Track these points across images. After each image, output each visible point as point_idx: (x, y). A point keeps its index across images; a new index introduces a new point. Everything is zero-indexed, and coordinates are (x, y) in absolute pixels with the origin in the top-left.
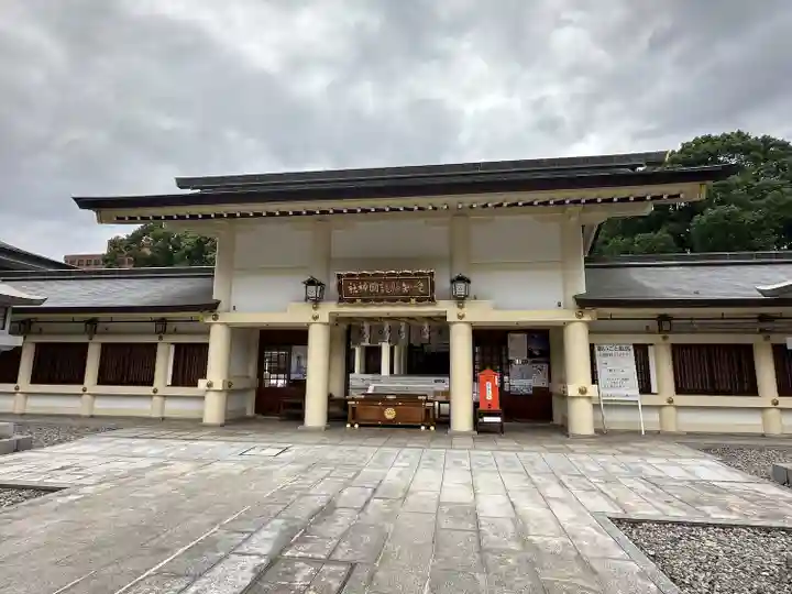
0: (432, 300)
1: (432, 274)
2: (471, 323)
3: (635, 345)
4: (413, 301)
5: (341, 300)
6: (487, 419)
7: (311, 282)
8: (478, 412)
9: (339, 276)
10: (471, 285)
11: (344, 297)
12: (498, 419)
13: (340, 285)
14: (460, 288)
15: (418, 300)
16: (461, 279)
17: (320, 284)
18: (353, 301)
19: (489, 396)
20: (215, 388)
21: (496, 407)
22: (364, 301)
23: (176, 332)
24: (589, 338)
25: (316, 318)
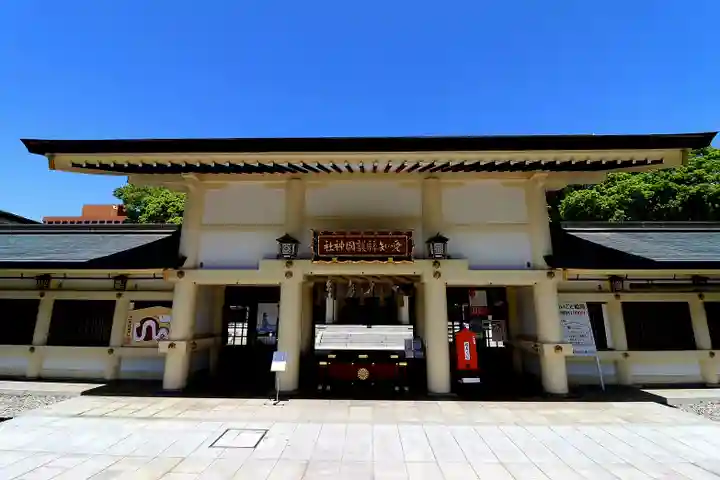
0: (409, 259)
1: (409, 234)
2: (446, 284)
3: (590, 305)
4: (391, 259)
5: (317, 258)
6: (466, 380)
7: (286, 240)
8: (456, 370)
9: (316, 234)
11: (321, 256)
12: (477, 380)
13: (315, 243)
14: (438, 249)
15: (395, 259)
16: (438, 239)
17: (295, 241)
18: (329, 259)
19: (467, 356)
21: (474, 366)
22: (341, 259)
23: (135, 289)
25: (289, 274)
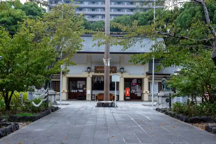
0: (116, 72)
1: (116, 67)
2: (124, 78)
3: (158, 82)
5: (95, 72)
6: (127, 98)
7: (89, 68)
8: (125, 96)
9: (95, 67)
10: (125, 69)
11: (96, 71)
12: (129, 98)
13: (95, 69)
14: (122, 70)
15: (113, 72)
16: (122, 68)
17: (91, 68)
18: (98, 72)
19: (128, 93)
20: (65, 92)
21: (129, 95)
22: (100, 72)
24: (149, 81)
25: (89, 76)
